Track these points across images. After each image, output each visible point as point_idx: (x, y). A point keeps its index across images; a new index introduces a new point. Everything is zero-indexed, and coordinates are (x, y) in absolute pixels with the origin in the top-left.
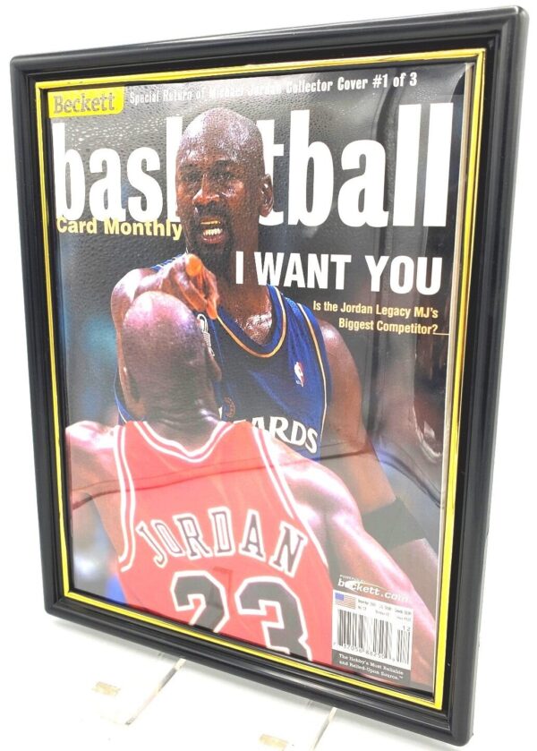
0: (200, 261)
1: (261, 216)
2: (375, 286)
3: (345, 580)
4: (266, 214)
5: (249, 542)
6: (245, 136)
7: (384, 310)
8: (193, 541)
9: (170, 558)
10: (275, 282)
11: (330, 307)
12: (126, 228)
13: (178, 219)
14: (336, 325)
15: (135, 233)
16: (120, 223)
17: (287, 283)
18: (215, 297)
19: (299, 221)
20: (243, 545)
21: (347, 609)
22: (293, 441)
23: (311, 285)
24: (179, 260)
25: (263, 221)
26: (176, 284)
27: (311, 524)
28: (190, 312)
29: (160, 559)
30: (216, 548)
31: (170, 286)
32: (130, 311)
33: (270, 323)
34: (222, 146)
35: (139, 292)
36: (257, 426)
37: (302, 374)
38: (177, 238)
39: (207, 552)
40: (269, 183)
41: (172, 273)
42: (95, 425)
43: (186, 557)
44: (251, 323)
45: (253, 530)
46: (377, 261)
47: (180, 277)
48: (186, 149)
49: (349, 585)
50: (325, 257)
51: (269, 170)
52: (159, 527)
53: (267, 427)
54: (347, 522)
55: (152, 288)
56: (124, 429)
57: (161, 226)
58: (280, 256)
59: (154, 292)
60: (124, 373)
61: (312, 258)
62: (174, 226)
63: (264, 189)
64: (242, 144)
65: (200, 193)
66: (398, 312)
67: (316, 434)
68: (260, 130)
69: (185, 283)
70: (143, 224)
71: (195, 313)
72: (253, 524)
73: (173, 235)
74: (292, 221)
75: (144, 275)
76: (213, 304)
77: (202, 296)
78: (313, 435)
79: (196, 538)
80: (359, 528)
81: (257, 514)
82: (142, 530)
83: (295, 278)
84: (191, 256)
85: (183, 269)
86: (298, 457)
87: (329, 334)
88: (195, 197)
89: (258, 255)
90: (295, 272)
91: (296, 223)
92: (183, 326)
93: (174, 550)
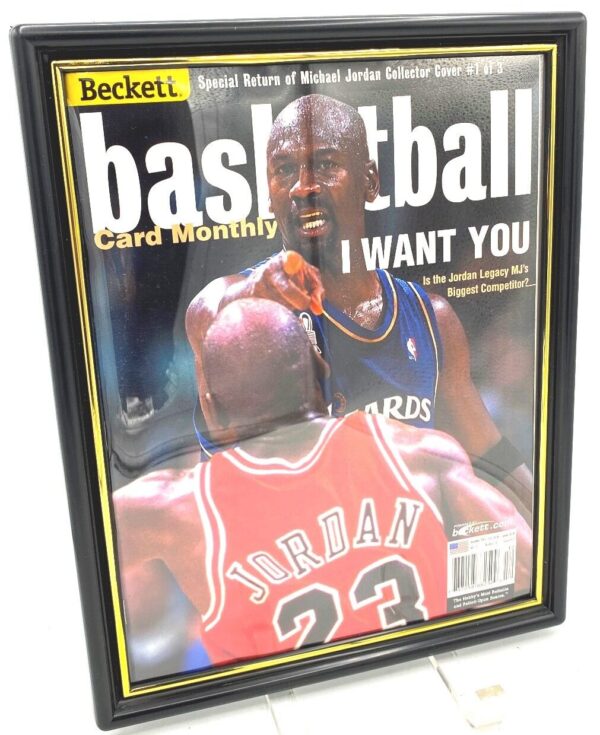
0: (300, 257)
1: (367, 203)
2: (478, 254)
3: (458, 529)
4: (371, 200)
5: (364, 532)
6: (346, 123)
7: (487, 273)
8: (301, 558)
9: (273, 587)
10: (384, 264)
11: (438, 279)
12: (204, 234)
13: (272, 216)
14: (444, 295)
15: (216, 237)
16: (196, 229)
17: (397, 264)
18: (320, 292)
19: (406, 203)
20: (358, 538)
21: (460, 555)
22: (408, 416)
23: (420, 262)
24: (274, 260)
25: (369, 206)
26: (273, 286)
27: (426, 489)
28: (290, 312)
29: (259, 595)
30: (328, 553)
31: (265, 289)
32: (213, 327)
33: (381, 306)
34: (321, 134)
35: (223, 303)
36: (370, 412)
37: (414, 349)
38: (271, 235)
39: (317, 562)
40: (374, 170)
41: (267, 275)
42: (166, 473)
43: (294, 578)
44: (361, 310)
45: (368, 518)
46: (479, 232)
47: (277, 278)
48: (278, 139)
49: (462, 532)
50: (432, 234)
51: (374, 155)
52: (258, 560)
53: (381, 410)
54: (459, 475)
55: (242, 295)
56: (209, 465)
57: (251, 225)
58: (389, 239)
59: (244, 300)
60: (207, 400)
61: (420, 236)
62: (268, 224)
63: (369, 175)
64: (343, 131)
65: (298, 185)
66: (498, 273)
67: (429, 403)
68: (362, 116)
69: (284, 283)
70: (227, 226)
71: (296, 313)
72: (368, 512)
73: (266, 232)
74: (399, 203)
75: (231, 283)
76: (317, 299)
77: (305, 293)
78: (427, 405)
79: (305, 553)
80: (471, 476)
81: (371, 501)
82: (235, 572)
83: (404, 258)
84: (289, 252)
85: (280, 268)
86: (412, 429)
87: (439, 305)
88: (292, 190)
89: (365, 242)
90: (404, 253)
91: (403, 205)
92: (281, 330)
93: (278, 576)
